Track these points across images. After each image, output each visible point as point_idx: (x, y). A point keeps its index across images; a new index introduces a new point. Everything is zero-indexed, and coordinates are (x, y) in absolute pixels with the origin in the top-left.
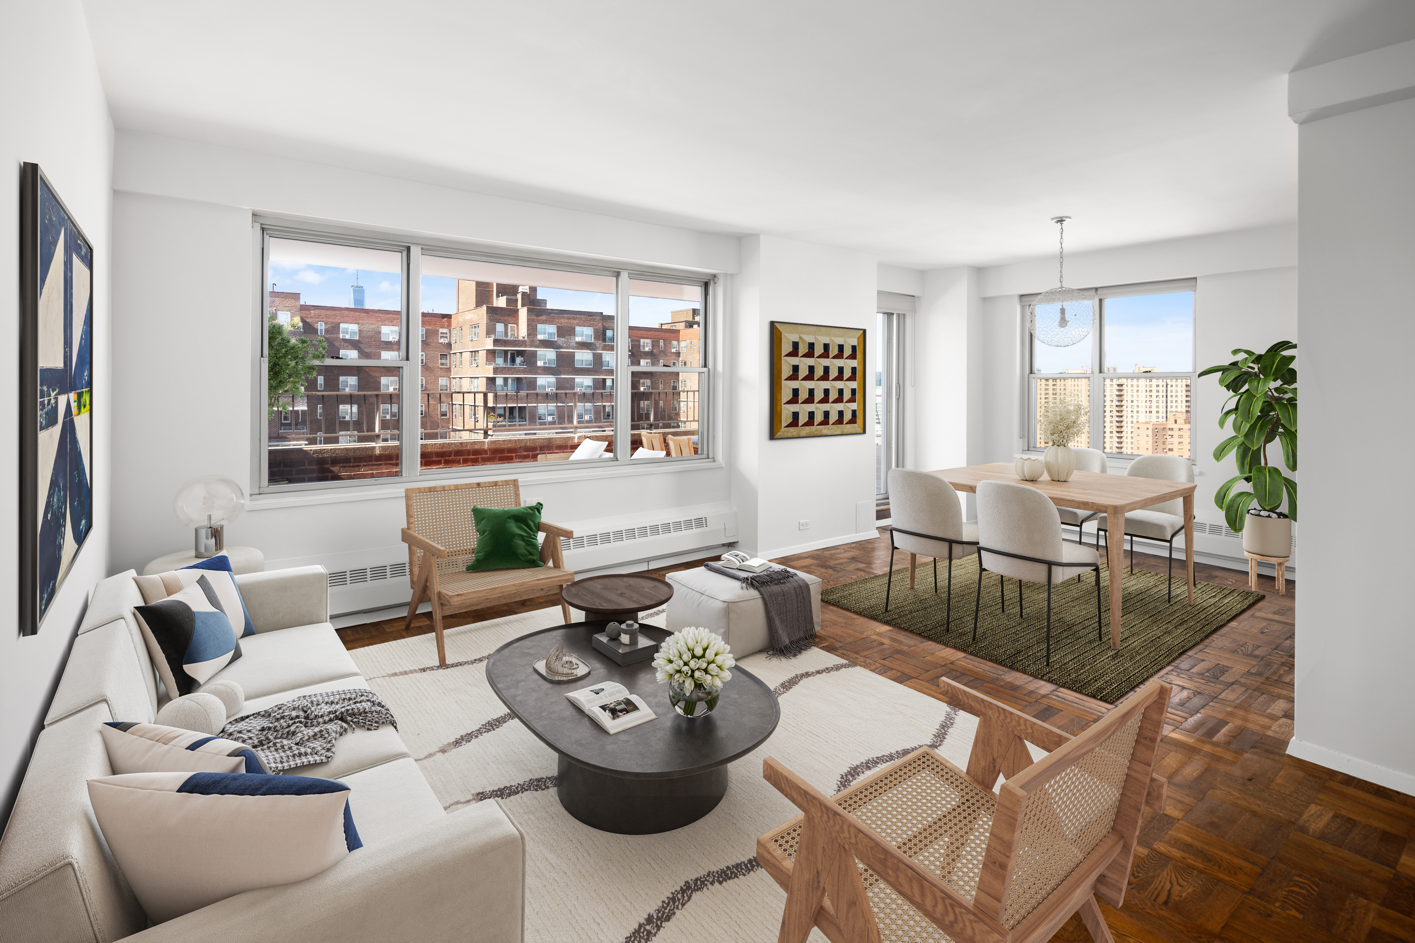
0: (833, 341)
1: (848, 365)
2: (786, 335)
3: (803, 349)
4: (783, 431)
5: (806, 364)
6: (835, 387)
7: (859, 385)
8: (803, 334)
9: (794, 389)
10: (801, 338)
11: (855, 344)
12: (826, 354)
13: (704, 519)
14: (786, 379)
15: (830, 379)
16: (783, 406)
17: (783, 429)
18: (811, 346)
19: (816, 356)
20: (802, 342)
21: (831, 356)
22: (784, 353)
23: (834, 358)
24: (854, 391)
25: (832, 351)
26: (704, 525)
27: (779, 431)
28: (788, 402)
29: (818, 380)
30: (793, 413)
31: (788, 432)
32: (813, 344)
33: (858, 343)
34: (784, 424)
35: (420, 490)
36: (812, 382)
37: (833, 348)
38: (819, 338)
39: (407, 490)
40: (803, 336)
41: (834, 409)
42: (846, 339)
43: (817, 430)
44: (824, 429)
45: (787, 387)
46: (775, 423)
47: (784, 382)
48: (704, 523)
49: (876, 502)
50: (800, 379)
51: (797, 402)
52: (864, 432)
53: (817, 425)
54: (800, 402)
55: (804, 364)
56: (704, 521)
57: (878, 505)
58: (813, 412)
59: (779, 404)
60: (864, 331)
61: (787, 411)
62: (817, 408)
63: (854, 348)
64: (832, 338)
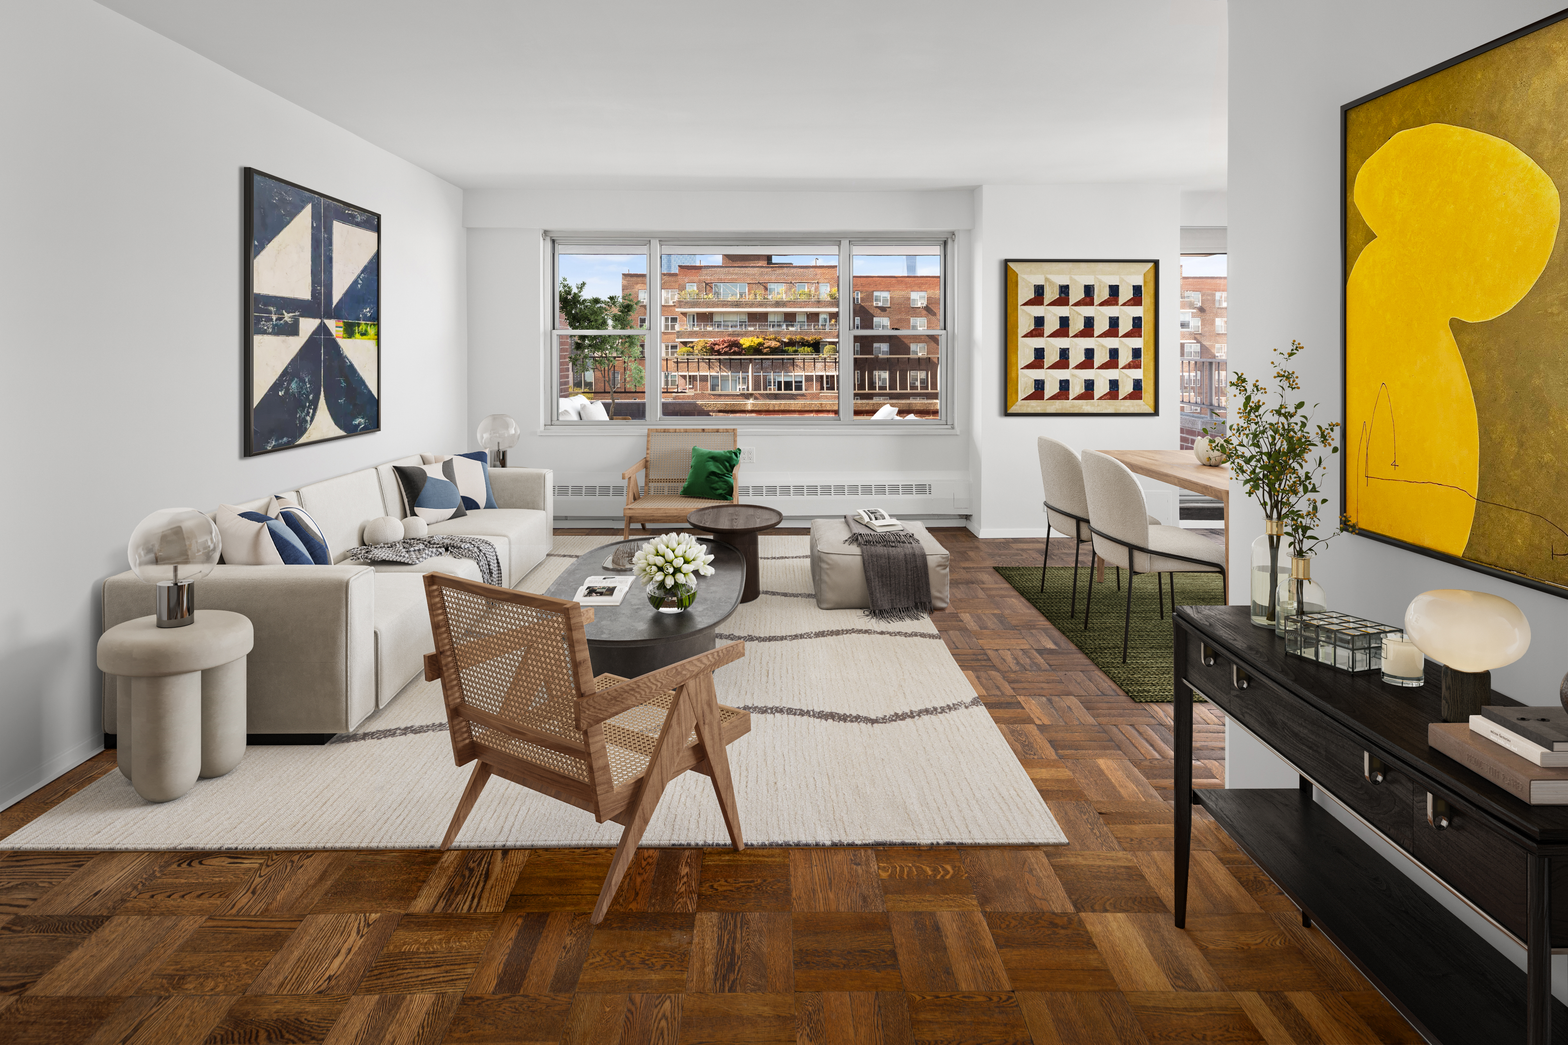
0: (1100, 281)
1: (1126, 315)
2: (1025, 276)
3: (1051, 294)
4: (1019, 406)
5: (1055, 315)
6: (1103, 346)
7: (1145, 343)
8: (1050, 273)
9: (1036, 349)
10: (1047, 280)
11: (1139, 281)
12: (1088, 299)
13: (927, 486)
14: (1025, 336)
15: (1095, 335)
16: (1020, 371)
17: (1020, 402)
18: (1064, 290)
19: (1071, 302)
20: (1050, 285)
21: (1096, 302)
22: (1021, 302)
23: (1102, 304)
24: (1137, 353)
25: (1098, 296)
26: (928, 492)
27: (1013, 404)
28: (1028, 367)
29: (1076, 336)
30: (1035, 380)
31: (1028, 406)
32: (1067, 287)
33: (1145, 282)
34: (1022, 395)
35: (657, 431)
36: (1066, 338)
37: (1100, 291)
38: (1076, 277)
39: (648, 429)
40: (1050, 277)
41: (1102, 379)
42: (1123, 277)
43: (1073, 406)
44: (1086, 406)
45: (1026, 349)
46: (1009, 393)
47: (1021, 340)
48: (928, 490)
49: (1178, 498)
50: (1045, 335)
51: (1042, 367)
52: (1156, 413)
53: (1074, 399)
54: (1046, 366)
55: (1052, 316)
56: (927, 488)
57: (1181, 501)
58: (1067, 382)
59: (1014, 368)
60: (1156, 263)
61: (1026, 379)
62: (1073, 375)
63: (1137, 290)
64: (1100, 277)
